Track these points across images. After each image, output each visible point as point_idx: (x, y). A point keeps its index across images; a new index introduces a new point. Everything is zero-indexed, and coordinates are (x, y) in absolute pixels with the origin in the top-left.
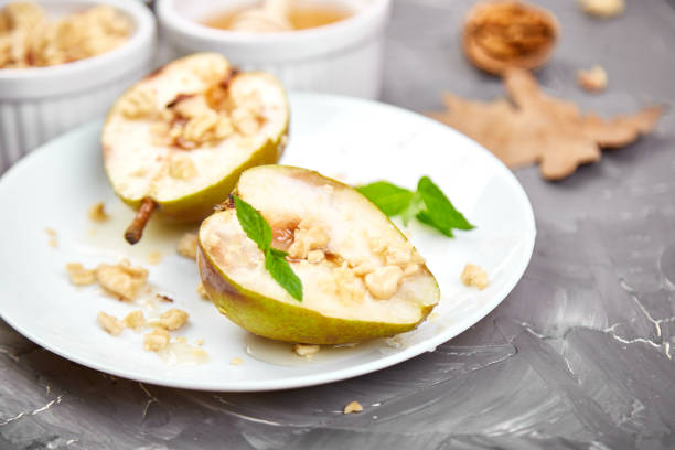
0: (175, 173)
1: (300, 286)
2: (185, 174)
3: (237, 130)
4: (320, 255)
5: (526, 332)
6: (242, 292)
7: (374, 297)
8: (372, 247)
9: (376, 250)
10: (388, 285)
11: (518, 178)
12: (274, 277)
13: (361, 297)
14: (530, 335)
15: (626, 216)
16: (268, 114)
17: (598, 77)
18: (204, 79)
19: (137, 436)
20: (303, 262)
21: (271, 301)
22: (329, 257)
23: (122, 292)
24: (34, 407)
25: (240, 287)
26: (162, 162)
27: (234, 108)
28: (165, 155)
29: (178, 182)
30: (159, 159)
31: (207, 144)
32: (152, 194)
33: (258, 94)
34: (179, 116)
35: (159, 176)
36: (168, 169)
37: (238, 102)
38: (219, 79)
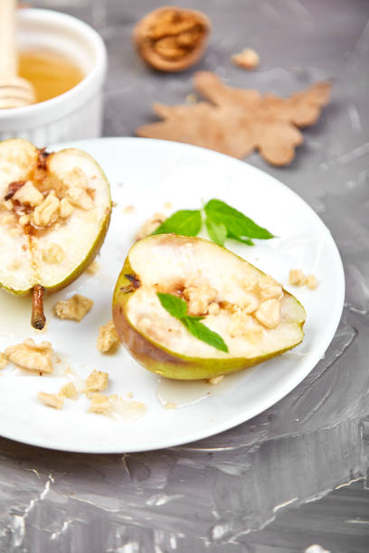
0: (50, 258)
1: (221, 340)
2: (58, 258)
3: (76, 206)
4: (215, 307)
5: (352, 312)
6: (186, 359)
7: (266, 327)
8: (245, 287)
9: (250, 289)
10: (275, 317)
11: (286, 184)
12: (199, 338)
13: (261, 333)
14: (355, 313)
15: (351, 184)
16: (92, 185)
17: (250, 57)
18: (24, 166)
19: (138, 493)
20: (208, 317)
21: (210, 360)
22: (222, 305)
23: (42, 368)
24: (38, 493)
25: (183, 356)
26: (28, 250)
27: (67, 188)
28: (27, 244)
29: (54, 266)
30: (24, 248)
31: (57, 225)
32: (39, 282)
33: (80, 170)
34: (17, 203)
35: (35, 264)
36: (41, 257)
37: (66, 182)
38: (34, 163)
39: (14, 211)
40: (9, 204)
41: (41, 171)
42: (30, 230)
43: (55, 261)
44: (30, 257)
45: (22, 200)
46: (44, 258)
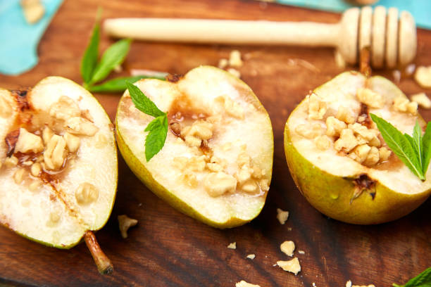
0: (85, 199)
2: (94, 196)
26: (58, 200)
27: (62, 121)
28: (54, 193)
29: (92, 205)
30: (53, 198)
31: (72, 162)
32: (87, 227)
33: (68, 98)
34: (19, 155)
35: (72, 211)
36: (75, 201)
37: (59, 115)
38: (15, 107)
39: (20, 163)
40: (13, 160)
41: (26, 112)
42: (48, 178)
43: (91, 200)
44: (63, 206)
45: (24, 150)
46: (80, 202)
